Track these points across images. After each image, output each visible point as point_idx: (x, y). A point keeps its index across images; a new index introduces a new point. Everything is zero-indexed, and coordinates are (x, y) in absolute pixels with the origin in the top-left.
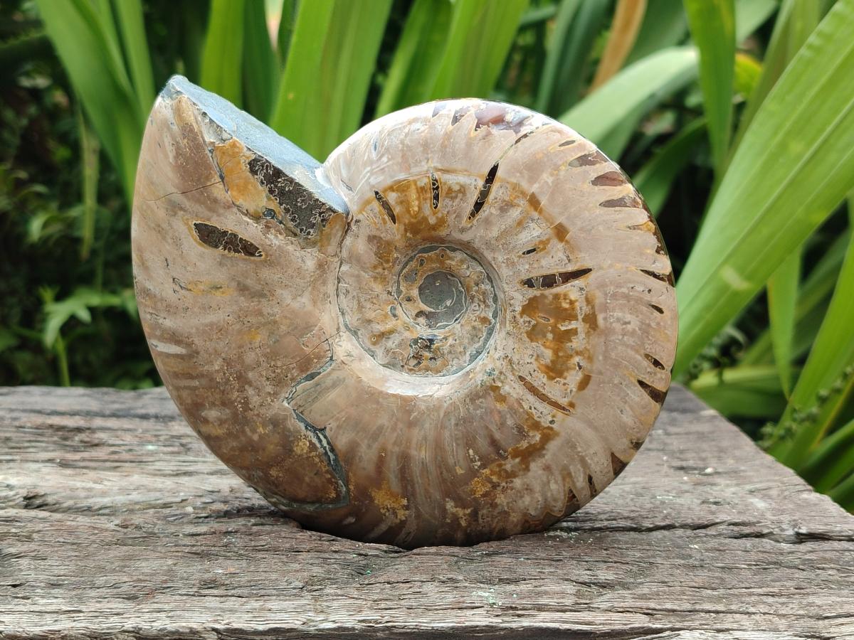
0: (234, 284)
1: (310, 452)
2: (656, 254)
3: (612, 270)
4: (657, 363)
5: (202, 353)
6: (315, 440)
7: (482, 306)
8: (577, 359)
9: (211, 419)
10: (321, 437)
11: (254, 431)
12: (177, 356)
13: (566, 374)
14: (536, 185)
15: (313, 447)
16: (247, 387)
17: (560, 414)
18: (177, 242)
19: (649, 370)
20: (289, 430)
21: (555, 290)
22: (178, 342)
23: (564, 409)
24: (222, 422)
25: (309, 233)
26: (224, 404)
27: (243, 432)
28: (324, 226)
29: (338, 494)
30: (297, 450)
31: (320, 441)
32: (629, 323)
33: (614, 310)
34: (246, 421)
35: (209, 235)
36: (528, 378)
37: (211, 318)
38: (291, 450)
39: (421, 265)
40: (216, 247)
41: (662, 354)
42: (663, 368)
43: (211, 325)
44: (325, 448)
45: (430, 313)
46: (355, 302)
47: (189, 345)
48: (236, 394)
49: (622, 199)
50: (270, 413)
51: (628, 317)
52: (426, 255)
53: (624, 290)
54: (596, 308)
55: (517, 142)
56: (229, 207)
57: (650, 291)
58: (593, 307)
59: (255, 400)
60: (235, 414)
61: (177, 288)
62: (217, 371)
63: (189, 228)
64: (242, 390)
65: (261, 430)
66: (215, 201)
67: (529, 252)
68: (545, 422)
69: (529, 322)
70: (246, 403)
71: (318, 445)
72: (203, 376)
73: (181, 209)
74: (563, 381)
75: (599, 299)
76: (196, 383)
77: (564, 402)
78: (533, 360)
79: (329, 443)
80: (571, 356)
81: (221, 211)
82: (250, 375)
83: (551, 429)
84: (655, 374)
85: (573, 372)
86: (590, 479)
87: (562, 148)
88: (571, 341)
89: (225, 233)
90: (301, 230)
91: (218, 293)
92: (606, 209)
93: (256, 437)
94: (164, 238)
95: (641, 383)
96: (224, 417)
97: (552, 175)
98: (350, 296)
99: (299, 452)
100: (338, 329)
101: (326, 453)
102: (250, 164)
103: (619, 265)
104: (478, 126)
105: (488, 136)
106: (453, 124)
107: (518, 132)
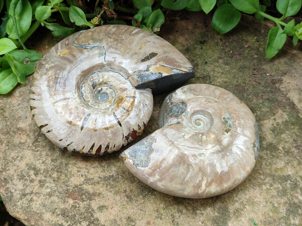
0: (138, 52)
1: (88, 43)
2: (74, 148)
3: (78, 135)
4: (49, 131)
5: (129, 36)
6: (90, 46)
7: (92, 103)
8: (63, 113)
9: (113, 29)
10: (90, 48)
11: (103, 35)
12: (133, 31)
13: (62, 109)
14: (110, 132)
15: (89, 44)
16: (114, 40)
17: (54, 101)
18: (157, 48)
19: (49, 129)
20: (97, 42)
21: (83, 119)
22: (135, 33)
23: (54, 103)
24: (110, 30)
25: (137, 76)
26: (114, 33)
27: (104, 33)
28: (136, 80)
29: (74, 43)
30: (91, 41)
31: (89, 47)
32: (63, 131)
33: (68, 129)
34: (106, 35)
35: (153, 55)
36: (67, 100)
37: (135, 43)
38: (92, 40)
39: (112, 97)
40: (149, 55)
41: (50, 134)
42: (47, 132)
43: (133, 42)
44: (87, 47)
45: (100, 92)
46: (115, 76)
47: (133, 35)
48: (114, 37)
49: (92, 149)
50: (104, 41)
51: (64, 131)
52: (114, 99)
53: (71, 135)
54: (72, 126)
55: (123, 135)
56: (156, 63)
57: (66, 141)
58: (72, 125)
59: (109, 40)
60: (110, 34)
61: (147, 41)
62: (122, 37)
63: (158, 52)
64: (114, 38)
65: (102, 36)
66: (159, 61)
67: (96, 120)
68: (55, 97)
69: (80, 109)
70: (110, 37)
71: (89, 46)
72: (124, 33)
73: (163, 54)
74: (61, 107)
75: (73, 128)
76: (123, 31)
77: (56, 104)
78: (71, 104)
79: (87, 48)
80: (65, 113)
81: (156, 61)
82: (116, 42)
83: (52, 97)
84: (47, 130)
85: (61, 110)
86: (34, 99)
87: (114, 144)
88: (68, 115)
89: (151, 58)
90: (139, 75)
91: (139, 48)
92: (93, 144)
93: (101, 34)
94: (160, 46)
95: (47, 125)
96: (111, 31)
97: (110, 137)
98: (117, 76)
99: (90, 41)
100: (111, 68)
101: (85, 46)
102: (162, 74)
103: (77, 137)
104: (133, 129)
105: (130, 129)
106: (138, 124)
107: (126, 137)
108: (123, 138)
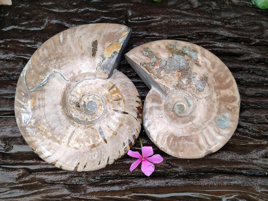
0: (83, 52)
1: (41, 80)
2: (114, 159)
3: (107, 149)
4: (85, 166)
5: (62, 47)
6: (44, 80)
7: (91, 118)
8: (82, 145)
9: (44, 52)
10: (46, 82)
11: (44, 64)
12: (60, 40)
13: (78, 143)
14: (125, 125)
15: (42, 80)
16: (56, 60)
17: (66, 144)
18: (91, 36)
19: (83, 165)
20: (46, 73)
21: (100, 135)
22: (64, 40)
23: (68, 145)
24: (44, 55)
25: (101, 69)
26: (49, 55)
27: (42, 61)
28: (104, 73)
29: (30, 89)
30: (41, 76)
31: (45, 82)
32: (95, 157)
33: (97, 152)
34: (46, 61)
35: (95, 44)
36: (75, 134)
37: (73, 47)
38: (40, 75)
39: (98, 100)
40: (92, 46)
41: (88, 167)
42: (84, 169)
43: (71, 48)
44: (43, 83)
45: (85, 105)
46: (85, 85)
47: (63, 43)
48: (53, 57)
50: (50, 67)
51: (96, 156)
52: (101, 101)
53: (103, 153)
54: (97, 147)
55: (135, 118)
56: (103, 48)
57: (104, 160)
58: (97, 146)
59: (52, 63)
60: (47, 58)
61: (79, 38)
62: (58, 51)
63: (95, 39)
64: (54, 59)
65: (44, 65)
66: (104, 44)
67: (108, 126)
68: (63, 140)
69: (90, 131)
70: (51, 60)
71: (43, 81)
72: (56, 48)
73: (100, 36)
74: (76, 143)
75: (99, 147)
76: (53, 46)
77: (70, 144)
78: (80, 133)
79: (45, 84)
80: (83, 143)
81: (102, 46)
82: (59, 60)
83: (62, 142)
84: (82, 167)
85: (79, 145)
86: (49, 156)
87: (136, 130)
88: (87, 142)
89: (97, 48)
90: (102, 67)
91: (80, 48)
92: (123, 144)
93: (42, 64)
94: (91, 33)
95: (79, 163)
96: (46, 55)
97: (129, 128)
98: (86, 83)
99: (40, 77)
100: (77, 81)
101: (41, 84)
102: (116, 51)
103: (109, 150)
104: (137, 107)
105: (135, 110)
106: (136, 101)
107: (137, 117)
108: (137, 120)
